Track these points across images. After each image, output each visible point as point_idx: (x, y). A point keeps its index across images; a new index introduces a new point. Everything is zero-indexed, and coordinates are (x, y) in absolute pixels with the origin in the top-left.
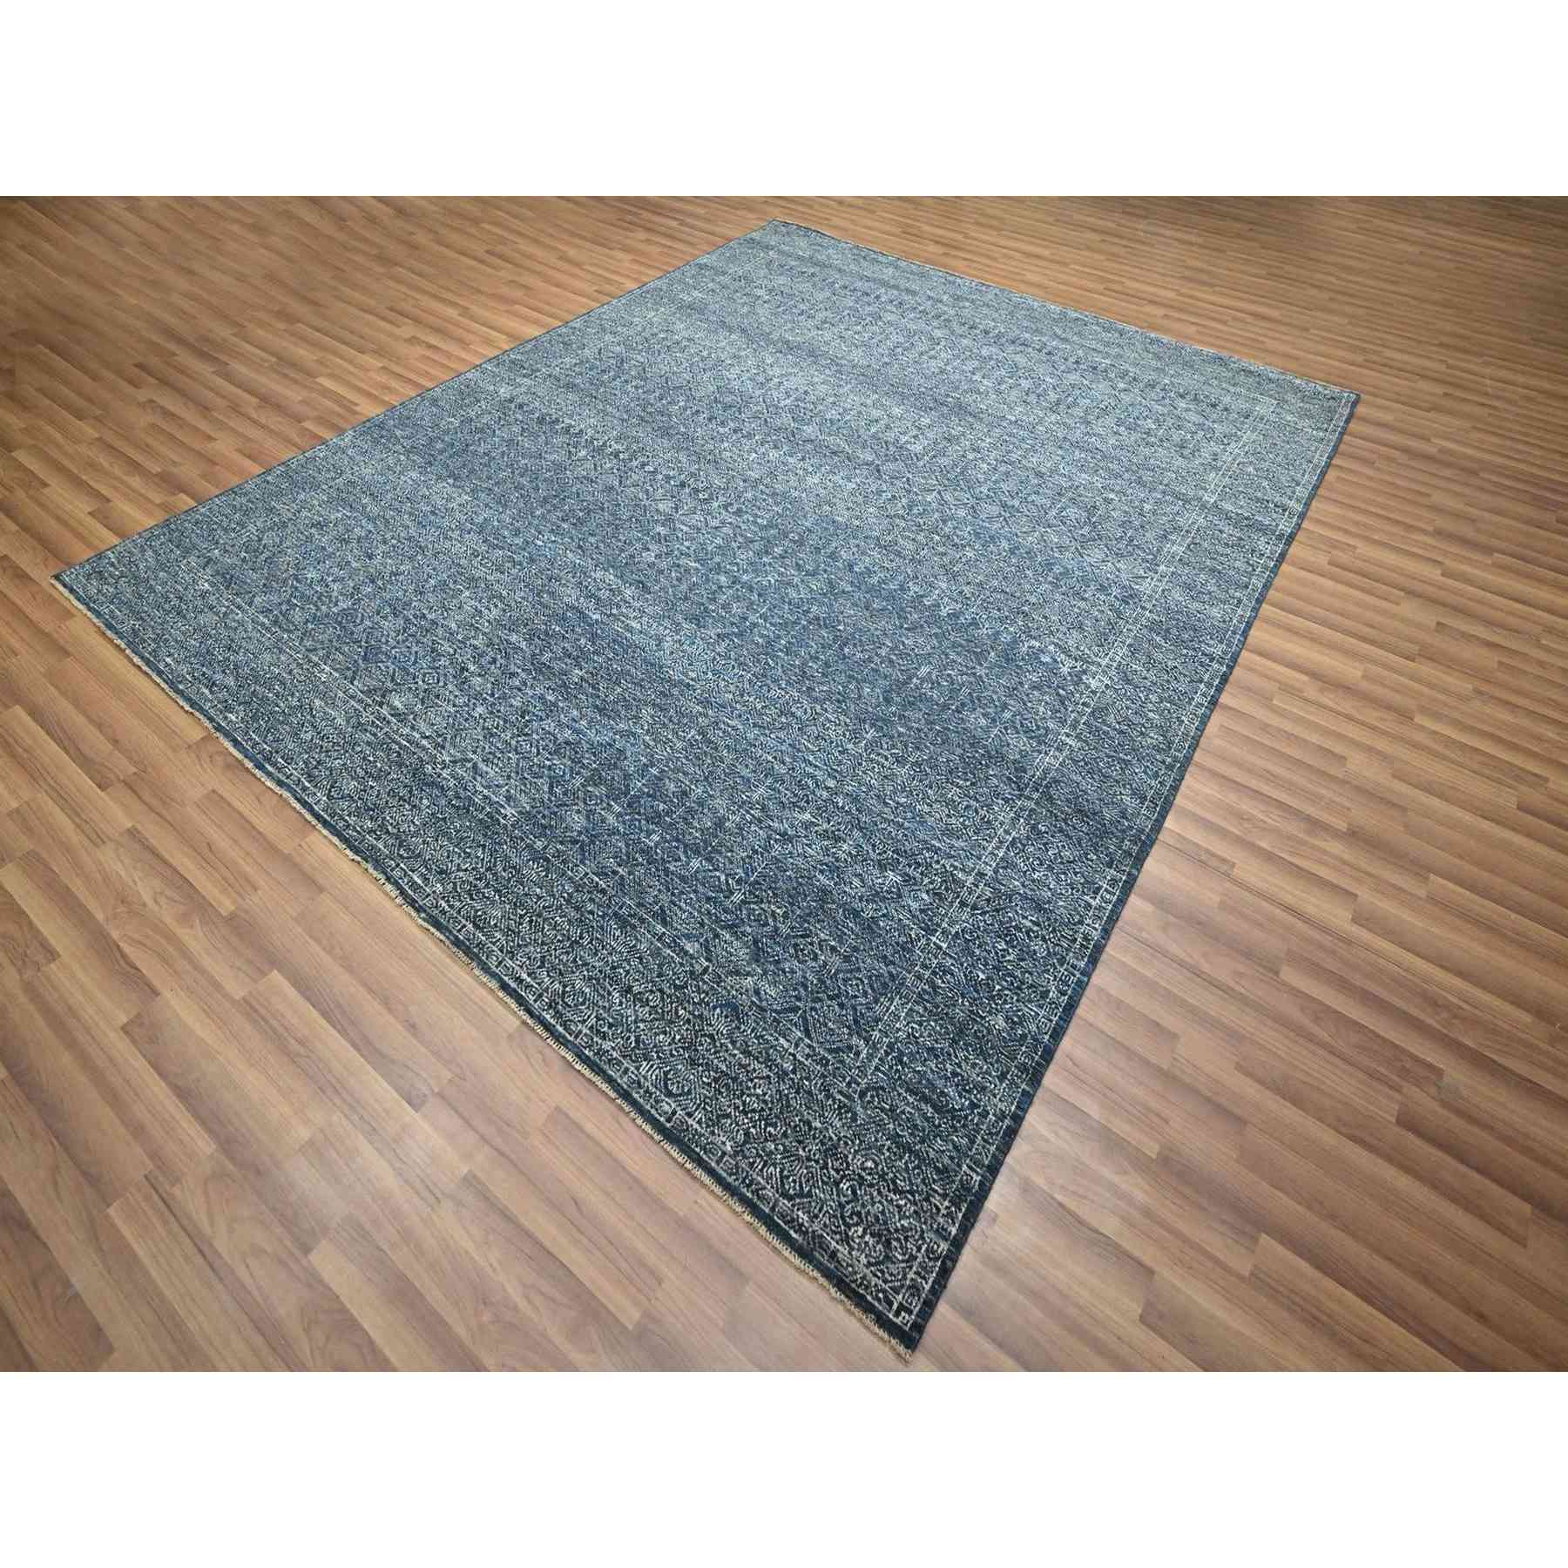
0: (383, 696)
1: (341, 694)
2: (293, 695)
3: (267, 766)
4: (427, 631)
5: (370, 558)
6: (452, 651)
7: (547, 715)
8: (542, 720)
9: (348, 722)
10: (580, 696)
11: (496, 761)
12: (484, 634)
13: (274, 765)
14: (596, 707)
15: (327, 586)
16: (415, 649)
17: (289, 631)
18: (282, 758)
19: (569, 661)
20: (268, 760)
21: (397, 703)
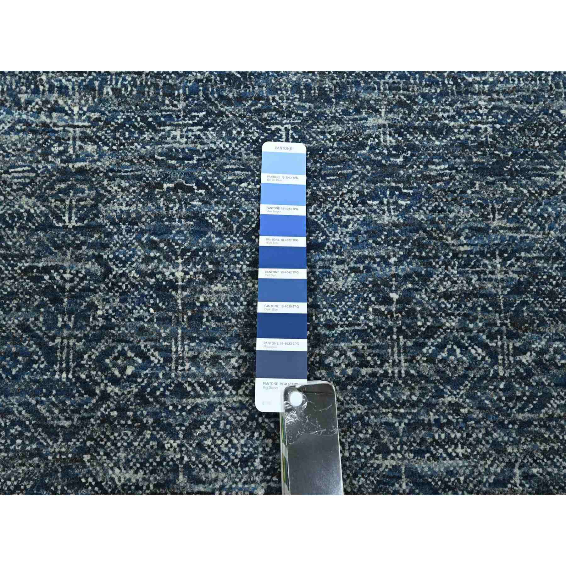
6: (93, 267)
7: (426, 261)
8: (425, 279)
10: (434, 169)
11: (439, 435)
14: (481, 170)
19: (336, 109)
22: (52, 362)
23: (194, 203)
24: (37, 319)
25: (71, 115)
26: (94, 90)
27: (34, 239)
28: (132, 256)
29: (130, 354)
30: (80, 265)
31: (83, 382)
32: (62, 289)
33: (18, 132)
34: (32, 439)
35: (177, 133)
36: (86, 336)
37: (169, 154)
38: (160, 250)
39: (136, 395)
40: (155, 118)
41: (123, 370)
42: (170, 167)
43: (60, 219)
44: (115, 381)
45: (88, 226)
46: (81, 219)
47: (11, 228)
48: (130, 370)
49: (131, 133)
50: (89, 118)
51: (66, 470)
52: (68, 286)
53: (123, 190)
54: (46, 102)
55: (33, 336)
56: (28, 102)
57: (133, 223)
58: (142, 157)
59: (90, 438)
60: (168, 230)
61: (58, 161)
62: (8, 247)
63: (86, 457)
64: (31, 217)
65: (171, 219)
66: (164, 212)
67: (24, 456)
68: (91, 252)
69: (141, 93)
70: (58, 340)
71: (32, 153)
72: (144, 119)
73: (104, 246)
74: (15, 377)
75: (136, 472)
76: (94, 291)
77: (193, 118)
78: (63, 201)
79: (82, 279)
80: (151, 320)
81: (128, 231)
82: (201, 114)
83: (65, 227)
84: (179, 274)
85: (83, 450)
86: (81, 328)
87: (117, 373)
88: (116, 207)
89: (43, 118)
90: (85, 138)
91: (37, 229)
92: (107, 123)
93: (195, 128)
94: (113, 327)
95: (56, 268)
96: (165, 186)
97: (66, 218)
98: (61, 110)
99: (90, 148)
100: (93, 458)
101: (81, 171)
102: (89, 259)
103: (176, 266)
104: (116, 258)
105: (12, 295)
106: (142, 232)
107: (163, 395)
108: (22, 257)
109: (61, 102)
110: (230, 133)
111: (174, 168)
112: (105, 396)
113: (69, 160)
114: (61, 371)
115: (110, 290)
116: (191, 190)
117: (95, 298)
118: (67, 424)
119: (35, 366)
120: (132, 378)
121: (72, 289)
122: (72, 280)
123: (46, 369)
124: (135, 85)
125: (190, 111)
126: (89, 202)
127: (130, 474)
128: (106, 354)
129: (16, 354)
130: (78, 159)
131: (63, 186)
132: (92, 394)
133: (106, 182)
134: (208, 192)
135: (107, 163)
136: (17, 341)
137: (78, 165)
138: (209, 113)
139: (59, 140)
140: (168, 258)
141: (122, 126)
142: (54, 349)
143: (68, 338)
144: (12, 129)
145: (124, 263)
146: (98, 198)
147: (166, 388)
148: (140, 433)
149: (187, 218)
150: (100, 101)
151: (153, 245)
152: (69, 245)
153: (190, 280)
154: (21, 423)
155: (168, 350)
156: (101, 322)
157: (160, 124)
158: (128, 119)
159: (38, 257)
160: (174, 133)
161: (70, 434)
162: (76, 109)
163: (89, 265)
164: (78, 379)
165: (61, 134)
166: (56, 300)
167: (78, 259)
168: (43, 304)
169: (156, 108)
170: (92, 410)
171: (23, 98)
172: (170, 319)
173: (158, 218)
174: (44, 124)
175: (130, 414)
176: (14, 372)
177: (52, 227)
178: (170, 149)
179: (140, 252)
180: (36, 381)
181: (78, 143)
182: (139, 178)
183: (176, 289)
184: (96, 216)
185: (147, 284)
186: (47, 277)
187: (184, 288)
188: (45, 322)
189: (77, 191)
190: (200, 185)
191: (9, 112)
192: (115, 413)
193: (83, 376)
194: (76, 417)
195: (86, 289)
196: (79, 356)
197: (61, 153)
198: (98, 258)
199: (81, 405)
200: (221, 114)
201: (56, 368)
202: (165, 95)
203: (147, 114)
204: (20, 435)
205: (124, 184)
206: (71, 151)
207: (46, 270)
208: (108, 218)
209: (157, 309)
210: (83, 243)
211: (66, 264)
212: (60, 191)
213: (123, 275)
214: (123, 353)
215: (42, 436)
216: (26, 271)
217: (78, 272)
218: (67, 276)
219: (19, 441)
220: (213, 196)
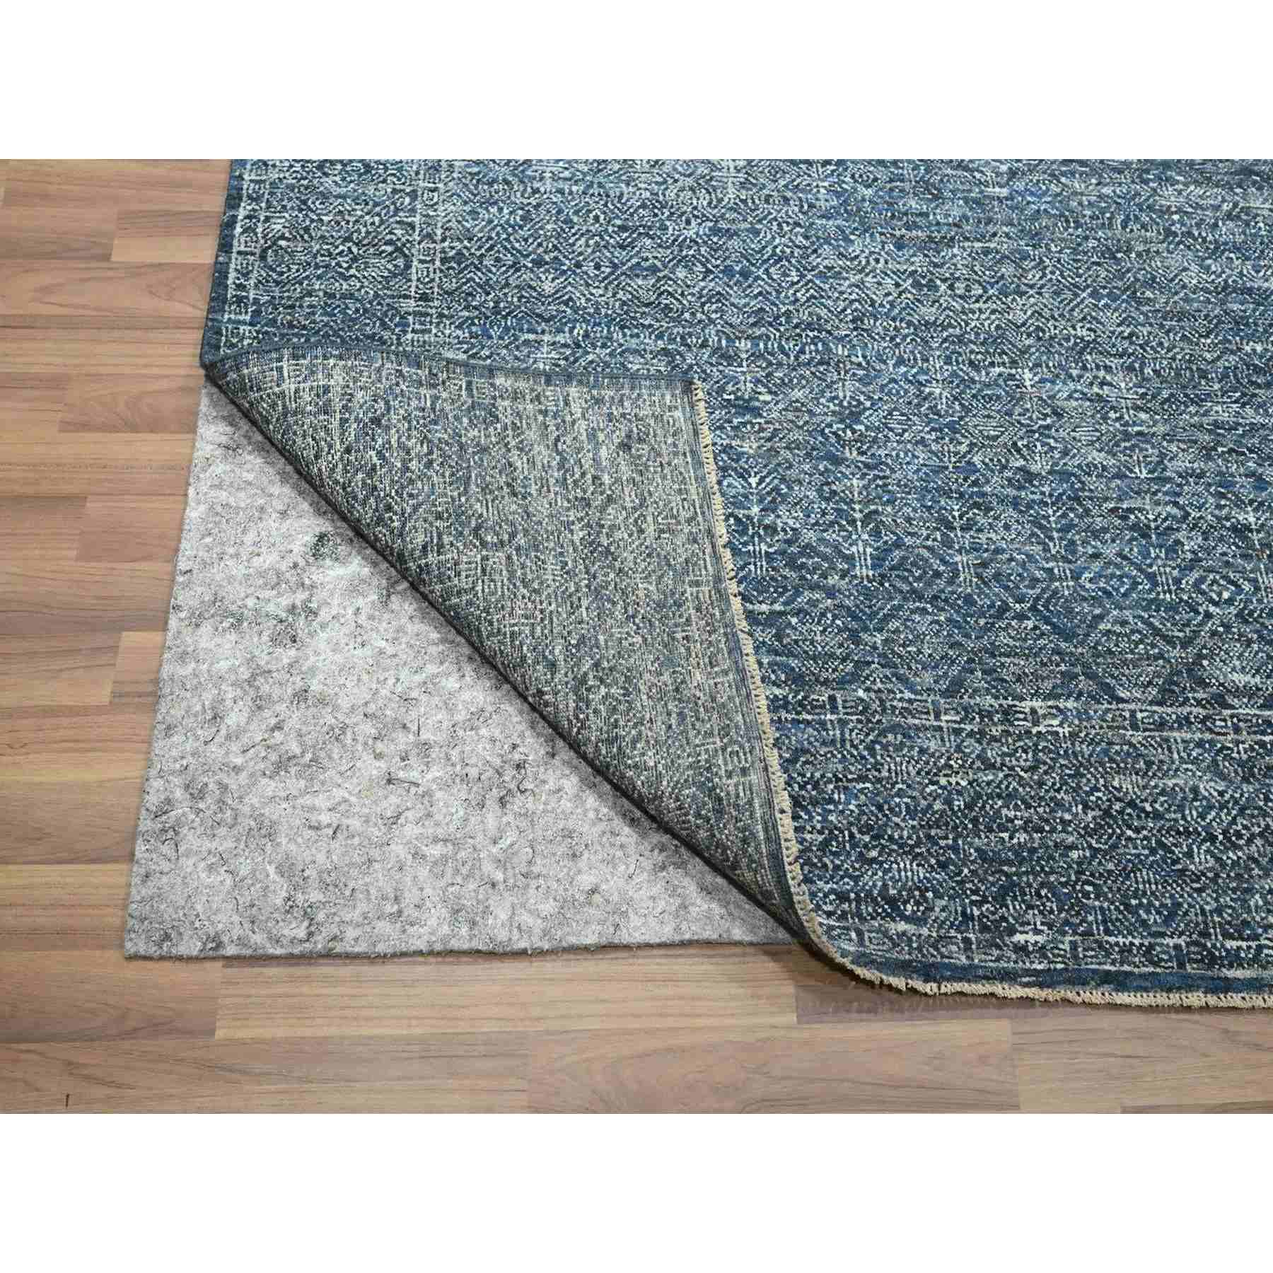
0: (1202, 683)
1: (1137, 737)
2: (1059, 804)
3: (1231, 974)
4: (1077, 499)
5: (756, 412)
6: (1173, 510)
9: (1223, 777)
12: (1170, 437)
13: (1235, 959)
15: (772, 530)
16: (1110, 551)
17: (854, 678)
18: (1227, 936)
20: (1212, 961)
21: (1240, 679)
22: (1155, 584)
23: (1250, 464)
24: (1131, 549)
25: (1120, 389)
26: (1135, 369)
27: (1113, 485)
28: (1204, 504)
29: (1222, 582)
30: (1160, 508)
31: (1187, 602)
32: (1148, 527)
33: (1077, 399)
34: (1153, 646)
35: (1219, 408)
36: (1179, 566)
37: (1216, 424)
38: (1229, 499)
39: (1236, 616)
40: (1196, 395)
41: (1220, 594)
42: (1219, 434)
43: (1131, 471)
44: (1216, 604)
45: (1159, 478)
46: (1150, 472)
47: (1090, 475)
48: (1226, 595)
49: (1178, 407)
50: (1136, 393)
51: (1189, 671)
52: (1153, 525)
53: (1183, 450)
54: (1096, 377)
55: (1132, 563)
56: (1080, 377)
57: (1200, 476)
58: (1194, 426)
59: (1204, 647)
60: (1234, 484)
61: (1117, 425)
62: (1091, 490)
63: (1205, 663)
64: (1104, 468)
65: (1232, 475)
66: (1224, 469)
67: (1148, 659)
68: (1167, 498)
69: (1178, 375)
70: (1155, 568)
71: (1093, 416)
72: (1186, 395)
73: (1179, 495)
74: (1125, 595)
75: (1253, 676)
76: (1178, 530)
77: (1229, 397)
78: (1131, 457)
79: (1165, 520)
80: (1234, 556)
81: (1197, 484)
82: (1238, 394)
83: (1137, 478)
84: (1252, 520)
85: (1200, 656)
86: (1173, 559)
87: (1215, 596)
88: (1180, 463)
89: (1096, 389)
90: (1137, 408)
91: (1113, 477)
92: (1154, 397)
93: (1234, 406)
94: (1201, 560)
95: (1140, 510)
96: (1220, 449)
97: (1137, 470)
98: (1110, 384)
99: (1143, 416)
100: (1211, 663)
101: (1140, 433)
102: (1167, 504)
103: (1247, 513)
104: (1191, 504)
105: (1104, 530)
106: (1210, 485)
107: (1260, 616)
108: (1106, 499)
109: (1108, 378)
110: (1266, 411)
111: (1224, 436)
112: (1208, 616)
113: (1127, 424)
114: (1165, 593)
115: (1192, 529)
116: (1243, 454)
117: (1180, 536)
118: (1181, 634)
119: (1140, 587)
120: (1230, 602)
121: (1157, 528)
122: (1155, 520)
123: (1150, 591)
124: (1171, 368)
125: (1226, 392)
126: (1155, 459)
127: (1248, 678)
128: (1202, 580)
129: (1121, 577)
130: (1134, 424)
131: (1127, 444)
132: (1198, 613)
133: (1165, 444)
134: (1259, 457)
135: (1161, 429)
136: (1117, 566)
137: (1136, 429)
138: (1244, 395)
139: (1112, 408)
140: (1238, 506)
141: (1167, 400)
142: (1154, 575)
143: (1164, 566)
144: (1070, 397)
145: (1200, 509)
146: (1162, 456)
147: (1262, 610)
148: (1248, 646)
149: (1246, 476)
150: (1144, 379)
151: (1223, 496)
152: (1146, 493)
153: (1262, 525)
154: (1139, 632)
155: (1256, 580)
156: (1189, 556)
157: (1202, 400)
158: (1172, 395)
159: (1120, 500)
160: (1215, 408)
161: (1186, 643)
162: (1123, 385)
163: (1168, 508)
164: (1181, 600)
165: (1115, 404)
166: (1145, 536)
167: (1157, 503)
168: (1133, 539)
169: (1194, 387)
170: (1199, 625)
171: (1075, 373)
172: (1251, 556)
173: (1221, 474)
174: (1098, 394)
175: (1235, 630)
176: (1122, 590)
177: (1127, 477)
178: (1216, 421)
179: (1211, 500)
180: (1144, 599)
181: (1131, 412)
182: (1195, 441)
183: (1251, 531)
184: (1164, 470)
185: (1224, 526)
186: (1132, 517)
187: (1258, 531)
188: (1140, 553)
189: (1141, 450)
190: (1251, 451)
191: (1064, 383)
192: (1221, 629)
193: (1185, 598)
194: (1187, 630)
195: (1169, 528)
196: (1177, 581)
197: (1117, 419)
198: (1176, 504)
199: (1189, 621)
200: (1254, 395)
201: (1160, 589)
202: (1200, 377)
203: (1189, 392)
204: (1141, 641)
205: (1183, 446)
206: (1126, 417)
207: (1130, 510)
208: (1177, 472)
209: (1238, 547)
210: (1158, 491)
211: (1148, 507)
212: (1126, 448)
213: (1201, 517)
214: (1214, 582)
215: (1161, 644)
216: (1112, 510)
217: (1160, 514)
218: (1151, 517)
219: (1141, 646)
220: (1264, 460)
